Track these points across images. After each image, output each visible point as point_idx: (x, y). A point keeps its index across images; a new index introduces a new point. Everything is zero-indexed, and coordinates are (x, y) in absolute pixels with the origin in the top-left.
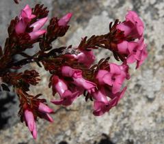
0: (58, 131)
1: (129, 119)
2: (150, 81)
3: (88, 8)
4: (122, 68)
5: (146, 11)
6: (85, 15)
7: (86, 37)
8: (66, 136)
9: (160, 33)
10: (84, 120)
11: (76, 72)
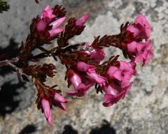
0: (64, 117)
1: (128, 109)
2: (149, 76)
3: (94, 7)
4: (130, 65)
5: (147, 13)
6: (92, 14)
7: (99, 37)
8: (71, 121)
9: (158, 34)
10: (88, 108)
11: (90, 68)
